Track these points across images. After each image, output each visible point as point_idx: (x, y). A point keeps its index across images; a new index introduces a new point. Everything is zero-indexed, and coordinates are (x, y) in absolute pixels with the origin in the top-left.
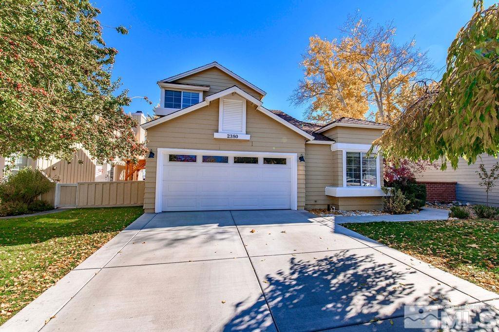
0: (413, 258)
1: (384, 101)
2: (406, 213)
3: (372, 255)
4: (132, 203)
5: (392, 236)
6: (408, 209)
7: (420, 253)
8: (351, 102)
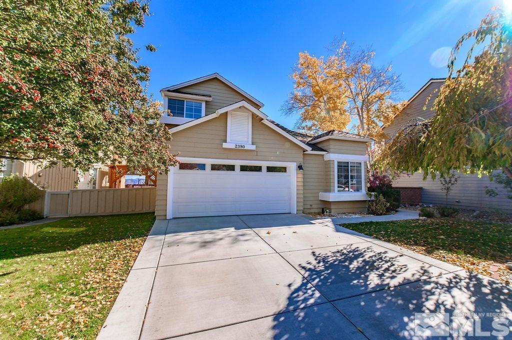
0: (401, 248)
1: (365, 116)
2: (386, 214)
3: (371, 247)
4: (130, 210)
5: (382, 232)
6: (388, 211)
7: (405, 244)
8: (336, 115)
